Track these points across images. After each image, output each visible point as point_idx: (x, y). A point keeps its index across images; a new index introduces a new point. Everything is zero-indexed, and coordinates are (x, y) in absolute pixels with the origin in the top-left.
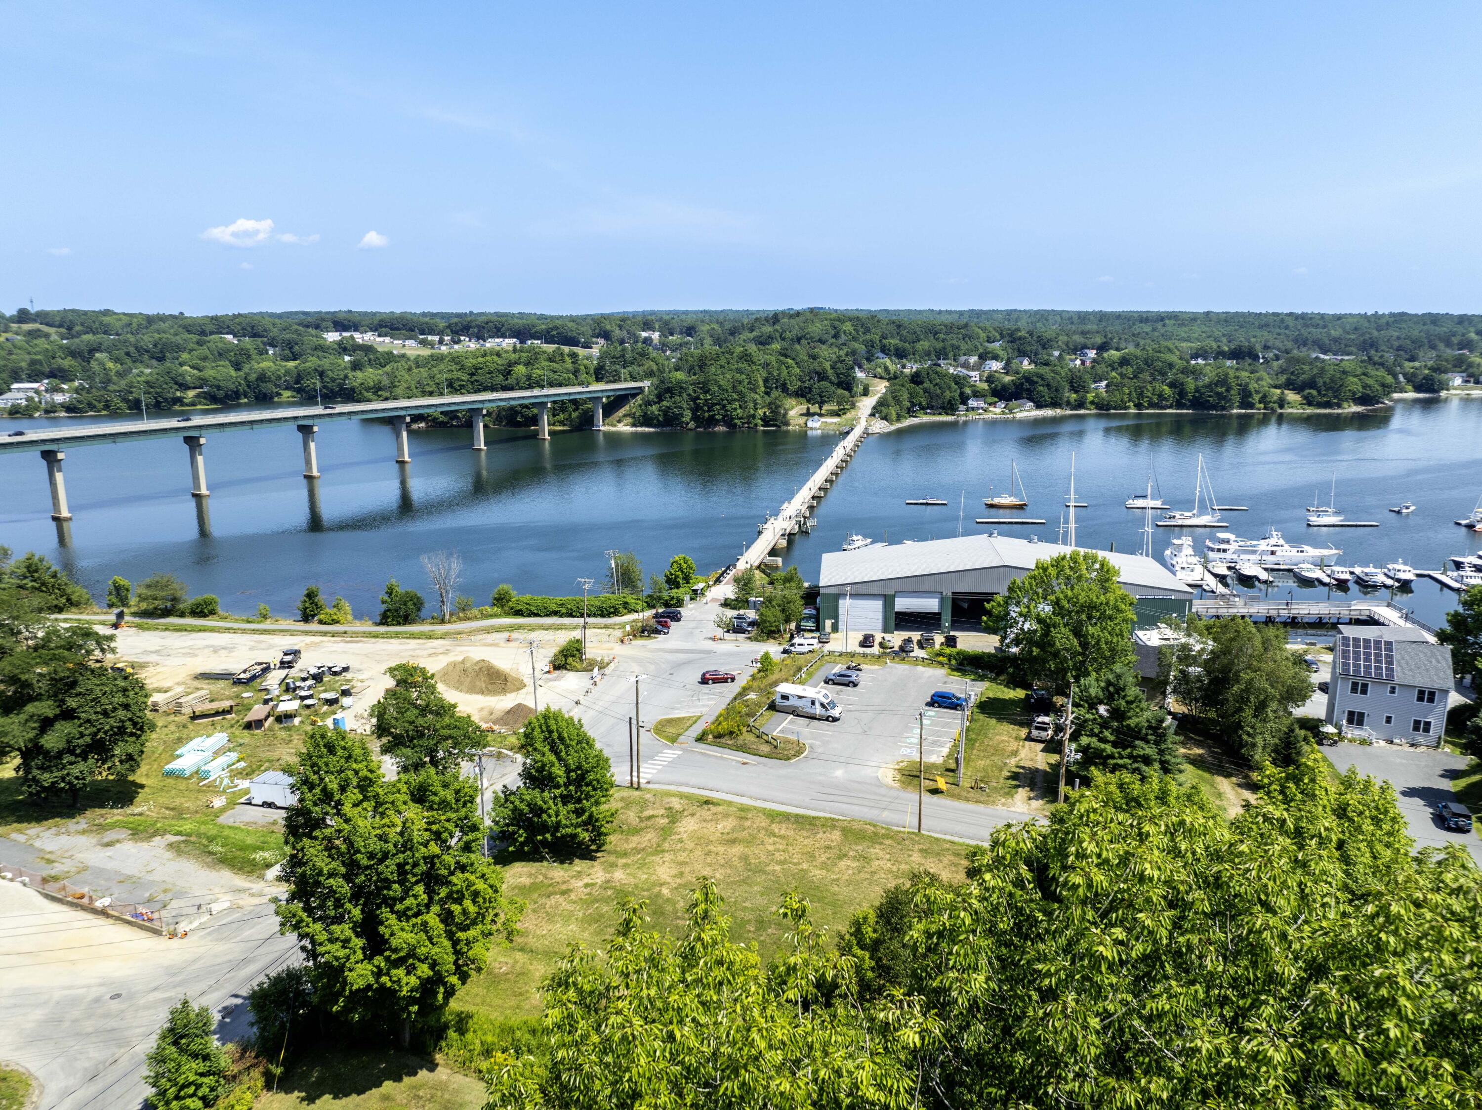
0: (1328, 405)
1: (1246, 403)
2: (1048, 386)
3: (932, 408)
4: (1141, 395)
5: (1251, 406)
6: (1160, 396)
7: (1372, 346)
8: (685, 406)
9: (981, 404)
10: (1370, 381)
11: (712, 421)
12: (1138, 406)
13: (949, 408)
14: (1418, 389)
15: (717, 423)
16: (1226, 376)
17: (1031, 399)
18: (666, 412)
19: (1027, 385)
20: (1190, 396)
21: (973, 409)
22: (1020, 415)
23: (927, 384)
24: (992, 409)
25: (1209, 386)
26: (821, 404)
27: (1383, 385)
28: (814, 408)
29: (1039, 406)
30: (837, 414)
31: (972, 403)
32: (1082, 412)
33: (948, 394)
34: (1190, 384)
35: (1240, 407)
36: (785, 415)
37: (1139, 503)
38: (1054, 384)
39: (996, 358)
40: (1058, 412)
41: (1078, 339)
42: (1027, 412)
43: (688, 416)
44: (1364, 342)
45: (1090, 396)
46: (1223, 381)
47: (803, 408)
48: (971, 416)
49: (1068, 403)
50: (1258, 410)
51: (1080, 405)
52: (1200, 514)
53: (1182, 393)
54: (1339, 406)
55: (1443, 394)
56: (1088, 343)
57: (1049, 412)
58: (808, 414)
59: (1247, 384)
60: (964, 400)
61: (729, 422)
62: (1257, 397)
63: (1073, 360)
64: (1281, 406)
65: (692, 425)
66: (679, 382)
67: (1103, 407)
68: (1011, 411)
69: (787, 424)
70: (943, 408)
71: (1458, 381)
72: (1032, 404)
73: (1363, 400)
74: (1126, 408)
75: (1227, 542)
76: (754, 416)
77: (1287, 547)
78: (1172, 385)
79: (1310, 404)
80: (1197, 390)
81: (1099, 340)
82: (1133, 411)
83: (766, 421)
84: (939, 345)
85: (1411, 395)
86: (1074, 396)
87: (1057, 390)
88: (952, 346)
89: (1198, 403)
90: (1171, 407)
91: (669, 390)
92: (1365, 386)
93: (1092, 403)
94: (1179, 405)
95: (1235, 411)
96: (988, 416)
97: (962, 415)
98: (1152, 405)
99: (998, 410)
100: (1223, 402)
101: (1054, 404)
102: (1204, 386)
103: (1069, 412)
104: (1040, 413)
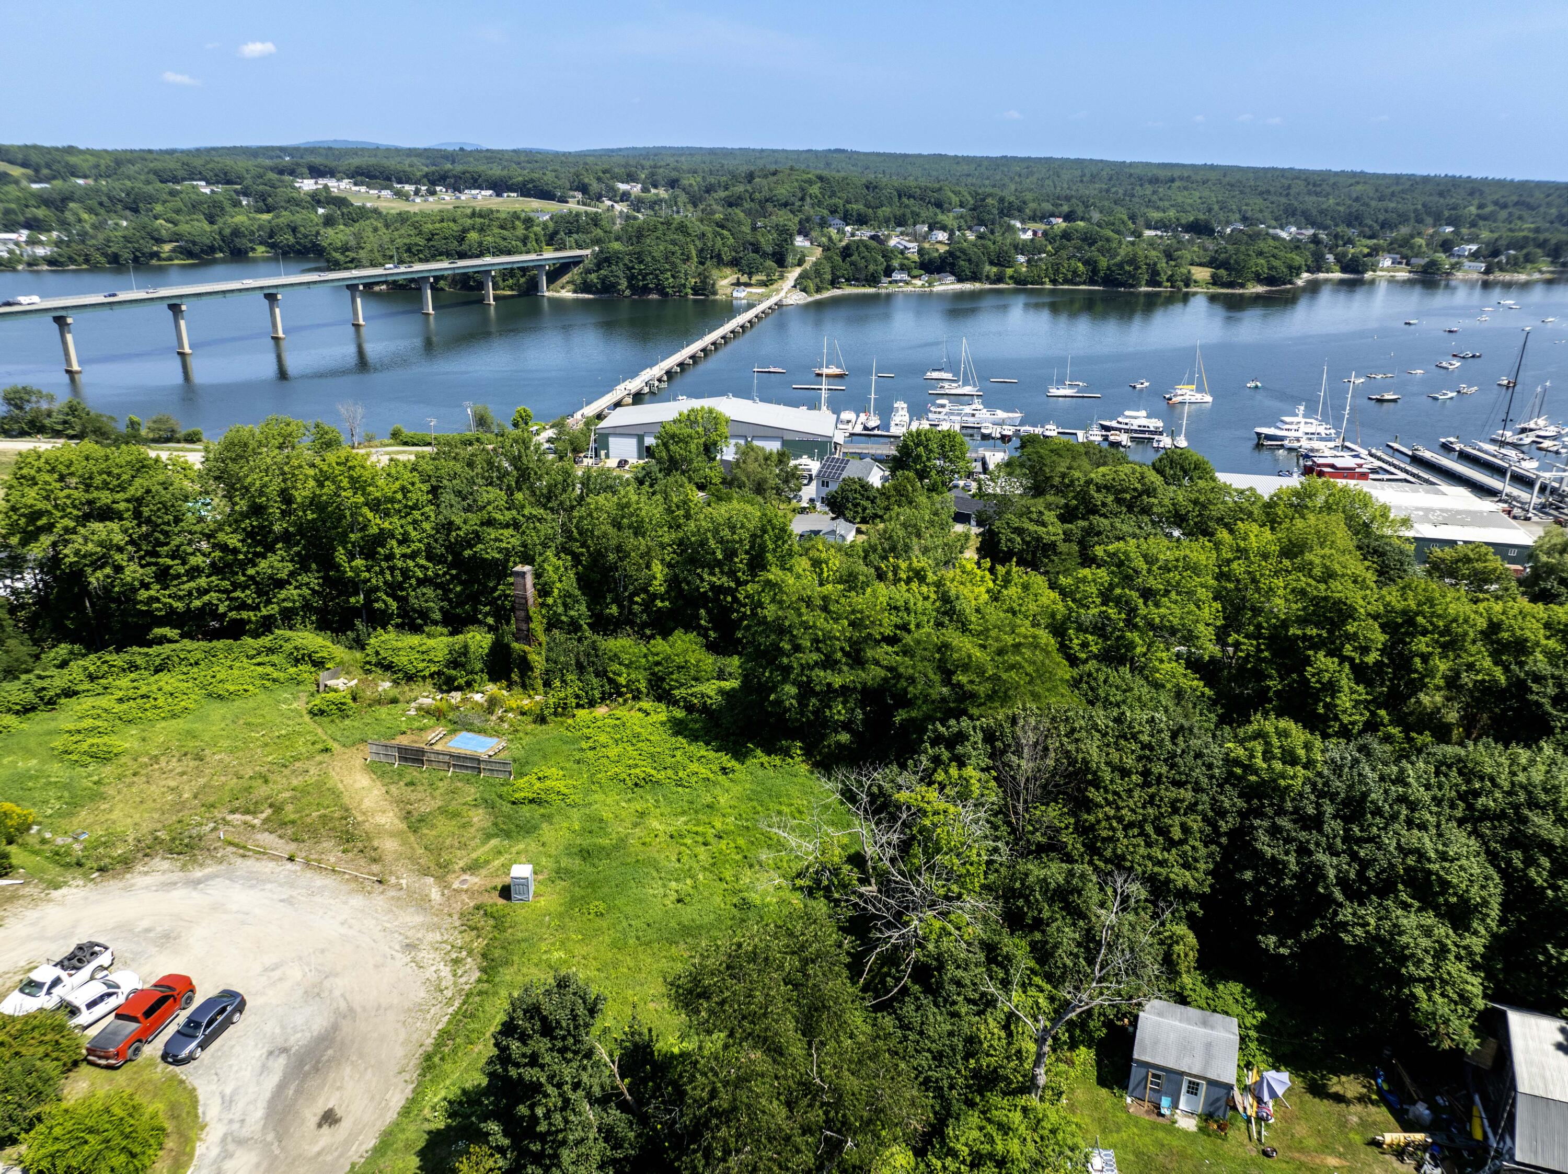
0: (1231, 285)
1: (1153, 282)
2: (970, 261)
3: (857, 280)
4: (1057, 272)
5: (1159, 284)
6: (1075, 273)
8: (621, 275)
9: (905, 276)
10: (1276, 263)
11: (646, 290)
12: (1054, 282)
13: (873, 280)
15: (650, 291)
17: (953, 274)
18: (603, 280)
19: (950, 260)
20: (1102, 274)
21: (896, 282)
22: (938, 288)
23: (855, 257)
24: (915, 281)
25: (1120, 265)
26: (750, 275)
27: (1290, 268)
28: (744, 279)
29: (960, 280)
30: (764, 284)
31: (896, 276)
32: (1001, 286)
33: (872, 267)
34: (1103, 262)
35: (1148, 284)
36: (713, 285)
38: (974, 258)
39: (944, 228)
40: (977, 286)
42: (948, 285)
43: (624, 284)
45: (1009, 271)
46: (1133, 261)
47: (733, 278)
48: (892, 289)
49: (988, 277)
50: (1165, 289)
51: (999, 279)
52: (964, 385)
53: (1095, 271)
54: (1242, 286)
56: (1057, 211)
57: (968, 286)
58: (738, 284)
59: (1155, 264)
60: (888, 272)
61: (661, 290)
62: (1164, 277)
63: (1025, 232)
64: (1187, 285)
65: (628, 293)
66: (617, 252)
67: (1022, 282)
68: (930, 285)
69: (715, 293)
70: (867, 280)
71: (1387, 263)
72: (953, 278)
73: (1270, 281)
74: (1043, 283)
76: (684, 286)
78: (1086, 263)
79: (1214, 283)
80: (1109, 268)
81: (1066, 208)
82: (1049, 286)
83: (696, 291)
85: (1338, 275)
86: (994, 270)
87: (978, 265)
89: (1109, 280)
90: (1084, 283)
91: (607, 260)
92: (1271, 268)
93: (1011, 277)
94: (1092, 282)
95: (1144, 289)
96: (909, 288)
97: (885, 288)
98: (1066, 281)
99: (919, 283)
100: (1131, 281)
101: (975, 278)
102: (1116, 265)
103: (988, 286)
104: (959, 287)
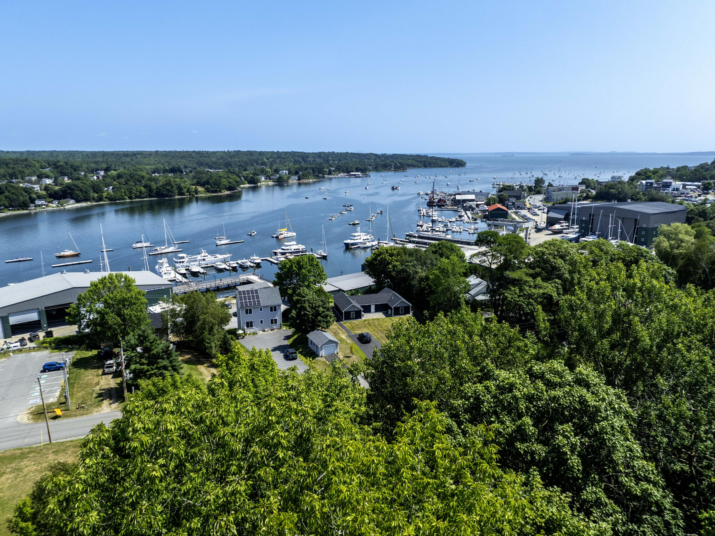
0: (216, 192)
1: (181, 194)
2: (81, 190)
3: (12, 206)
4: (131, 192)
5: (183, 194)
6: (140, 192)
7: (229, 165)
9: (43, 202)
10: (231, 180)
12: (130, 198)
13: (24, 206)
14: (249, 183)
16: (170, 181)
17: (72, 198)
19: (69, 191)
20: (155, 191)
21: (39, 205)
22: (67, 207)
23: (7, 194)
24: (50, 205)
25: (163, 186)
27: (236, 182)
29: (78, 201)
31: (38, 202)
32: (102, 203)
33: (21, 198)
34: (154, 186)
35: (179, 195)
37: (139, 245)
38: (84, 189)
39: (48, 177)
40: (89, 203)
41: (93, 165)
42: (71, 205)
44: (226, 163)
45: (105, 195)
46: (169, 183)
48: (38, 209)
49: (94, 199)
50: (187, 196)
51: (100, 199)
52: (169, 247)
53: (151, 190)
54: (220, 192)
55: (259, 184)
56: (99, 167)
57: (84, 204)
59: (180, 184)
60: (33, 201)
62: (185, 190)
63: (93, 177)
64: (197, 194)
67: (112, 200)
68: (62, 205)
70: (20, 206)
71: (263, 179)
72: (73, 201)
73: (229, 189)
74: (124, 199)
75: (183, 258)
77: (209, 256)
78: (145, 187)
79: (208, 191)
80: (157, 188)
81: (104, 166)
82: (128, 200)
84: (11, 171)
85: (247, 185)
86: (96, 195)
87: (86, 192)
88: (19, 171)
89: (159, 194)
90: (146, 197)
92: (229, 183)
93: (106, 198)
94: (150, 196)
95: (177, 197)
96: (50, 209)
97: (32, 209)
98: (137, 197)
99: (54, 205)
100: (170, 194)
101: (86, 200)
102: (160, 186)
103: (95, 203)
104: (79, 205)
